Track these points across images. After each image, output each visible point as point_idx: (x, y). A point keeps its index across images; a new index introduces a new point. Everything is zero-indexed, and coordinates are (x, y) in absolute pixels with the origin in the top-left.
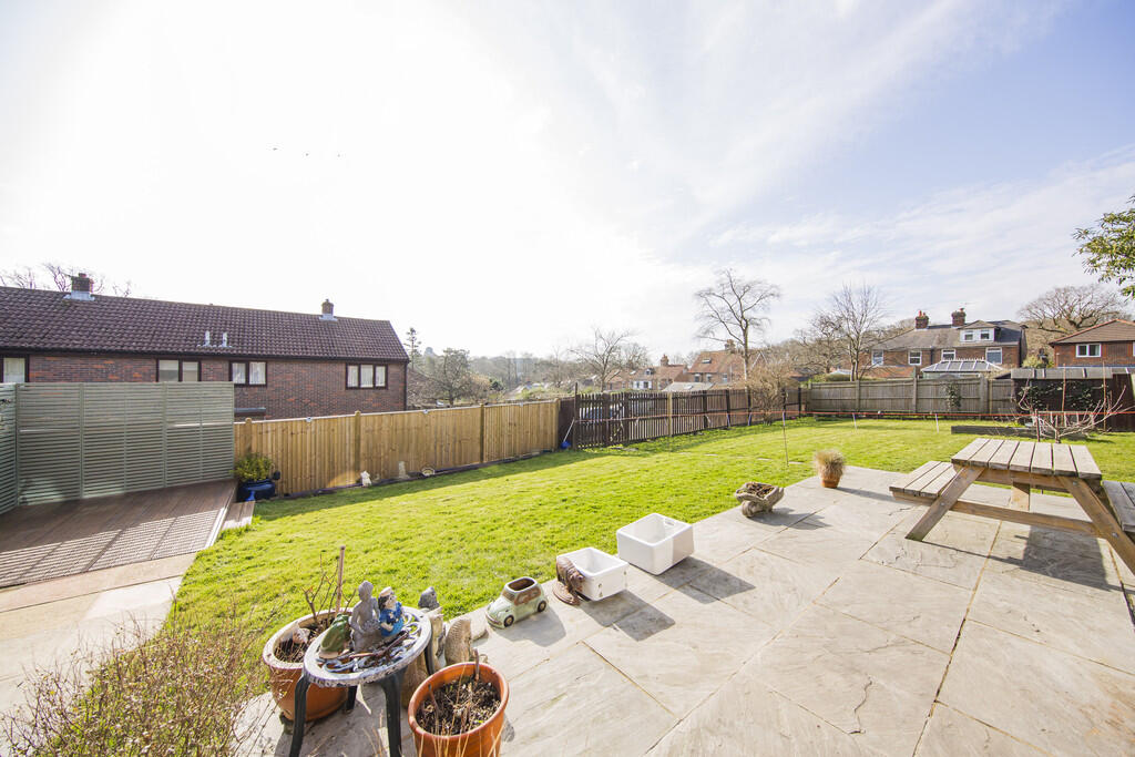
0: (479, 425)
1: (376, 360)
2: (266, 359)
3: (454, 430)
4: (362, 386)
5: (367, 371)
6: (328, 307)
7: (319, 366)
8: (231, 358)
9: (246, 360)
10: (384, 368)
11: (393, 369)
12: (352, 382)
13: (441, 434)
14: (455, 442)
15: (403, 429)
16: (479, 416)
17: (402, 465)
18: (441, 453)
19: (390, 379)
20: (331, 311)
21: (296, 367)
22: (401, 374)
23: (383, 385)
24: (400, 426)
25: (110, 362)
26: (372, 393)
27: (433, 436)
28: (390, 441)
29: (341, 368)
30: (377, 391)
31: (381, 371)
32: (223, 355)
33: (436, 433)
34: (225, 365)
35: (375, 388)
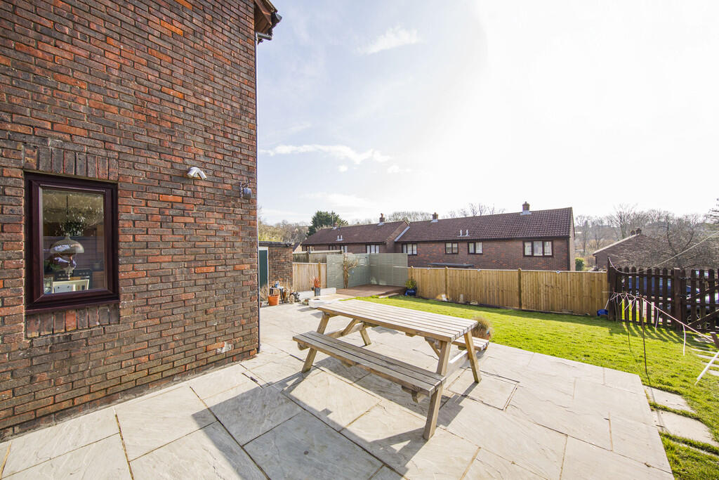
0: (517, 282)
1: (544, 238)
2: (482, 240)
3: (498, 283)
4: (535, 255)
5: (538, 245)
6: (526, 206)
7: (507, 243)
8: (468, 241)
9: (475, 241)
10: (550, 243)
11: (557, 243)
12: (528, 252)
13: (489, 284)
14: (498, 291)
15: (467, 278)
16: (517, 276)
17: (462, 296)
18: (490, 295)
19: (555, 250)
20: (528, 209)
21: (495, 244)
22: (564, 246)
23: (551, 254)
24: (465, 276)
25: (433, 245)
26: (541, 259)
27: (484, 284)
28: (460, 283)
29: (520, 244)
30: (545, 258)
31: (548, 245)
32: (466, 240)
33: (486, 283)
34: (466, 244)
35: (544, 256)
